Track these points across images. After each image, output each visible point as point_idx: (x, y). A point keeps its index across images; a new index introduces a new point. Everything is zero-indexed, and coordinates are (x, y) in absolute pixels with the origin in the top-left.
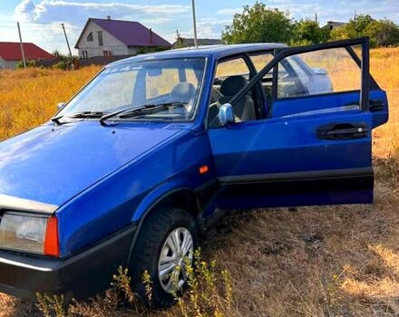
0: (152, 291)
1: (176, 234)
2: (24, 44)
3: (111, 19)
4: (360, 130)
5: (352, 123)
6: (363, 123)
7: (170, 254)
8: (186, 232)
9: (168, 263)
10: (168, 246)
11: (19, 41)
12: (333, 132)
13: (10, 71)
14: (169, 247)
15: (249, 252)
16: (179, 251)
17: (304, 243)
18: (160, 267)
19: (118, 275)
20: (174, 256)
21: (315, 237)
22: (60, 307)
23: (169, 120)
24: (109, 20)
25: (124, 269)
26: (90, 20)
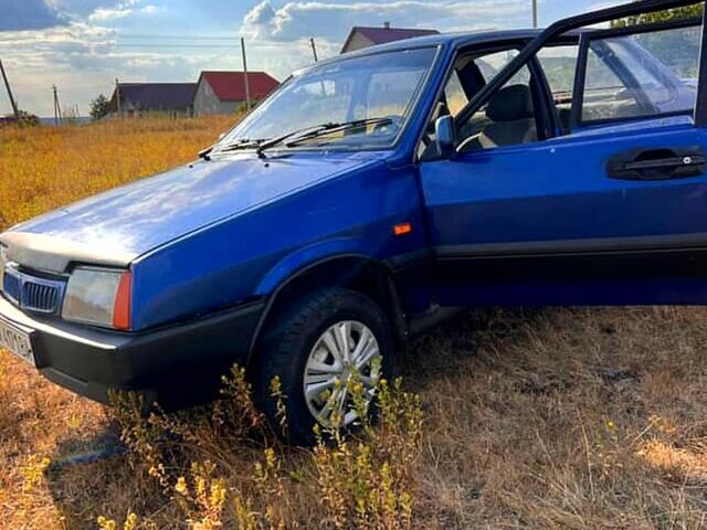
0: (287, 413)
1: (343, 330)
2: (249, 73)
3: (391, 26)
4: (687, 160)
5: (674, 149)
6: (695, 148)
7: (330, 360)
8: (365, 332)
9: (325, 373)
10: (323, 345)
11: (242, 70)
12: (635, 166)
13: (225, 116)
14: (327, 349)
15: (495, 388)
16: (346, 359)
17: (600, 380)
18: (307, 379)
19: (231, 377)
20: (336, 365)
21: (627, 374)
22: (138, 415)
23: (356, 148)
24: (388, 29)
25: (239, 368)
26: (355, 30)
